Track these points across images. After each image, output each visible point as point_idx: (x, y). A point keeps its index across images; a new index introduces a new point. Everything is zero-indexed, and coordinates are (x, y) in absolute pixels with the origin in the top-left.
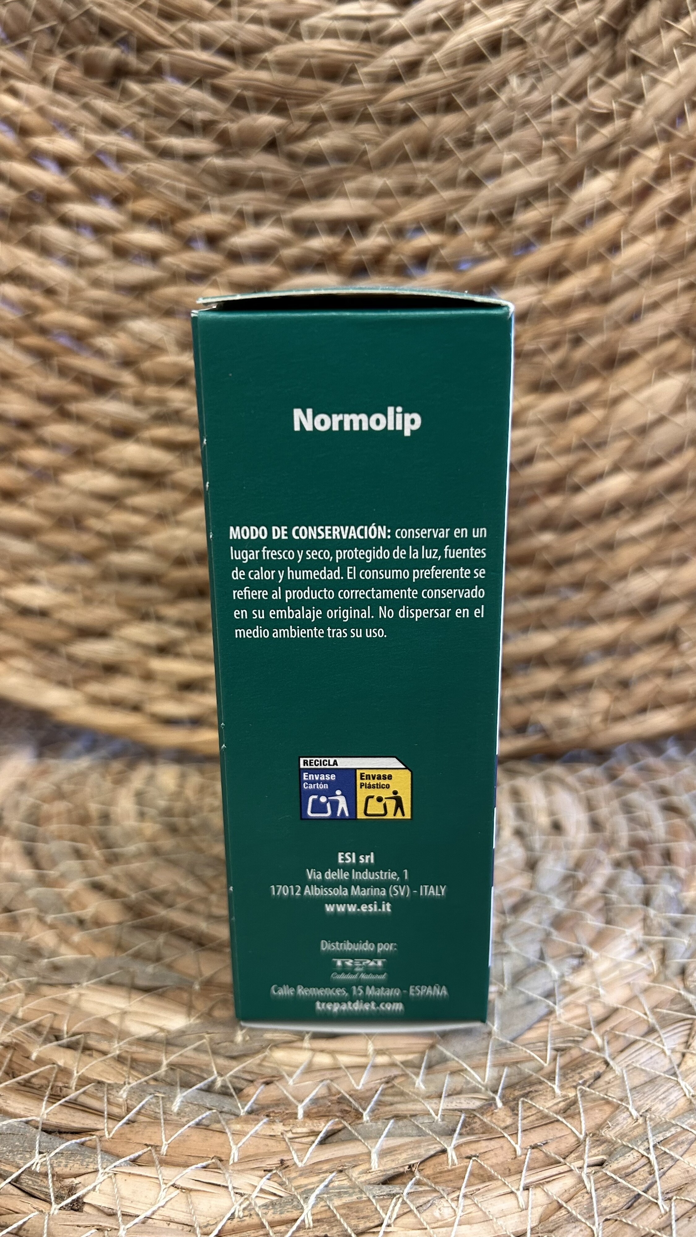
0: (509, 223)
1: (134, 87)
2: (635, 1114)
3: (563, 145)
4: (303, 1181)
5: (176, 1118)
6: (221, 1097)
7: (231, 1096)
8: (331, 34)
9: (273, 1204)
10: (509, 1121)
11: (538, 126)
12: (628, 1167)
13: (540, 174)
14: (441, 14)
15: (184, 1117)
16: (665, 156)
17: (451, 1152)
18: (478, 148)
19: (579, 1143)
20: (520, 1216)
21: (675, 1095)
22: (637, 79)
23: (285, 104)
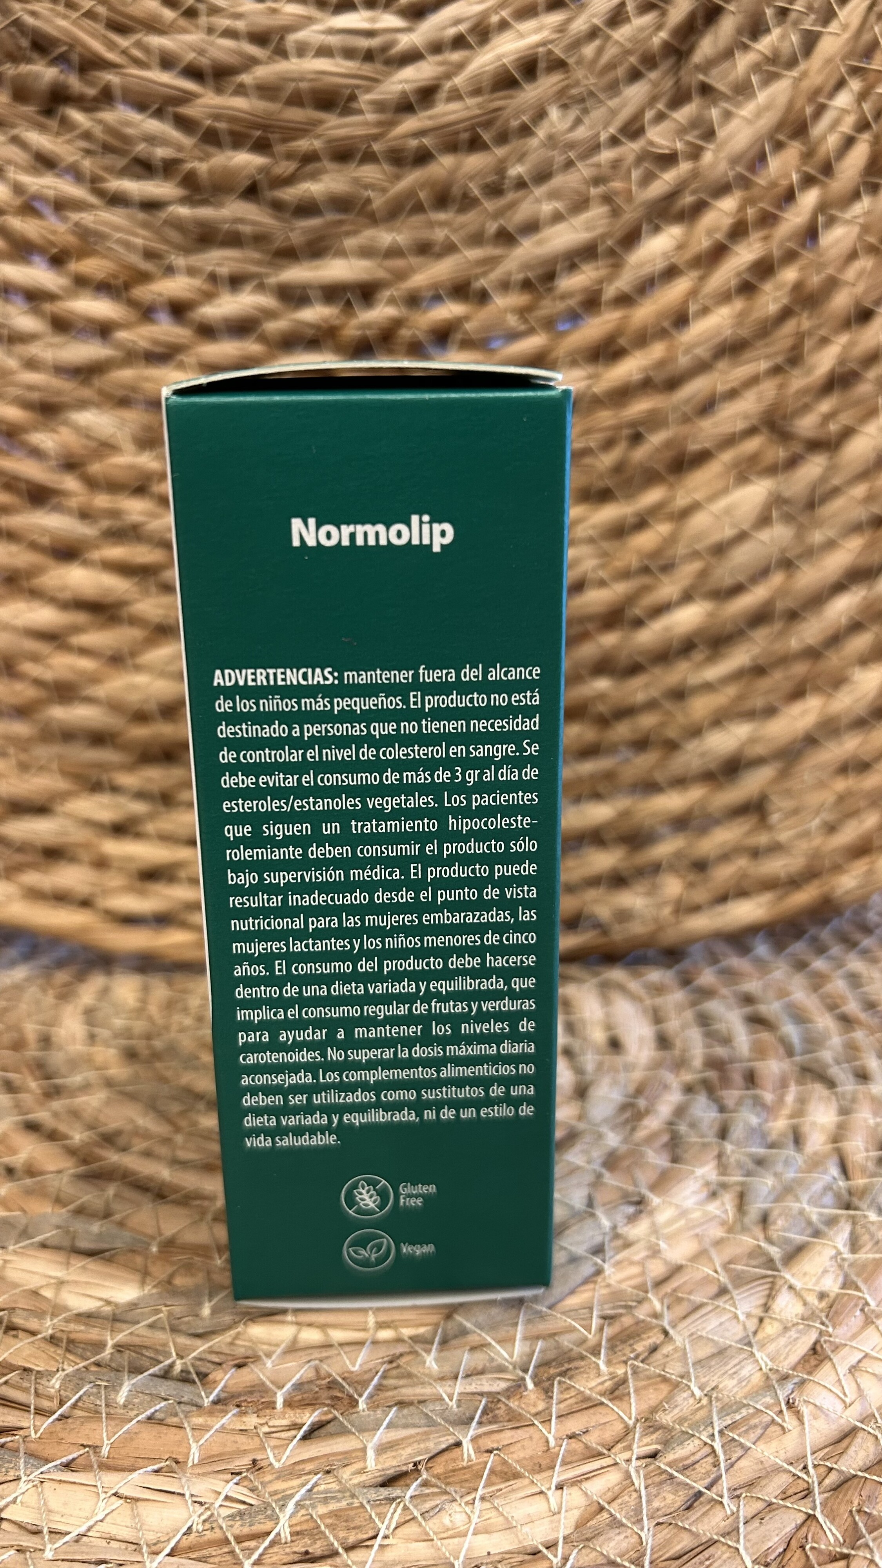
0: (550, 290)
1: (77, 116)
2: (698, 1393)
3: (616, 193)
4: (279, 1486)
5: (122, 1411)
6: (180, 1384)
7: (193, 1382)
8: (324, 51)
9: (241, 1514)
10: (541, 1406)
11: (584, 170)
12: (687, 1458)
13: (588, 229)
14: (462, 28)
15: (132, 1409)
16: (742, 208)
17: (467, 1445)
18: (510, 196)
19: (628, 1431)
20: (552, 1522)
21: (748, 1369)
22: (706, 112)
23: (268, 139)
